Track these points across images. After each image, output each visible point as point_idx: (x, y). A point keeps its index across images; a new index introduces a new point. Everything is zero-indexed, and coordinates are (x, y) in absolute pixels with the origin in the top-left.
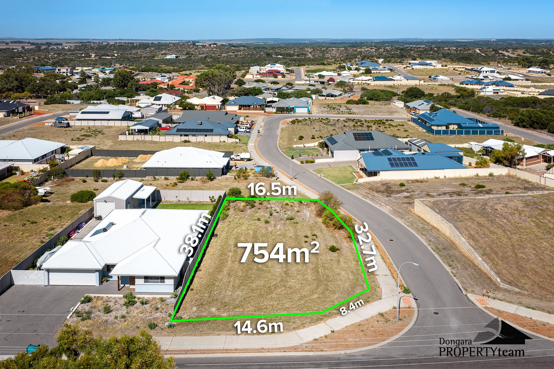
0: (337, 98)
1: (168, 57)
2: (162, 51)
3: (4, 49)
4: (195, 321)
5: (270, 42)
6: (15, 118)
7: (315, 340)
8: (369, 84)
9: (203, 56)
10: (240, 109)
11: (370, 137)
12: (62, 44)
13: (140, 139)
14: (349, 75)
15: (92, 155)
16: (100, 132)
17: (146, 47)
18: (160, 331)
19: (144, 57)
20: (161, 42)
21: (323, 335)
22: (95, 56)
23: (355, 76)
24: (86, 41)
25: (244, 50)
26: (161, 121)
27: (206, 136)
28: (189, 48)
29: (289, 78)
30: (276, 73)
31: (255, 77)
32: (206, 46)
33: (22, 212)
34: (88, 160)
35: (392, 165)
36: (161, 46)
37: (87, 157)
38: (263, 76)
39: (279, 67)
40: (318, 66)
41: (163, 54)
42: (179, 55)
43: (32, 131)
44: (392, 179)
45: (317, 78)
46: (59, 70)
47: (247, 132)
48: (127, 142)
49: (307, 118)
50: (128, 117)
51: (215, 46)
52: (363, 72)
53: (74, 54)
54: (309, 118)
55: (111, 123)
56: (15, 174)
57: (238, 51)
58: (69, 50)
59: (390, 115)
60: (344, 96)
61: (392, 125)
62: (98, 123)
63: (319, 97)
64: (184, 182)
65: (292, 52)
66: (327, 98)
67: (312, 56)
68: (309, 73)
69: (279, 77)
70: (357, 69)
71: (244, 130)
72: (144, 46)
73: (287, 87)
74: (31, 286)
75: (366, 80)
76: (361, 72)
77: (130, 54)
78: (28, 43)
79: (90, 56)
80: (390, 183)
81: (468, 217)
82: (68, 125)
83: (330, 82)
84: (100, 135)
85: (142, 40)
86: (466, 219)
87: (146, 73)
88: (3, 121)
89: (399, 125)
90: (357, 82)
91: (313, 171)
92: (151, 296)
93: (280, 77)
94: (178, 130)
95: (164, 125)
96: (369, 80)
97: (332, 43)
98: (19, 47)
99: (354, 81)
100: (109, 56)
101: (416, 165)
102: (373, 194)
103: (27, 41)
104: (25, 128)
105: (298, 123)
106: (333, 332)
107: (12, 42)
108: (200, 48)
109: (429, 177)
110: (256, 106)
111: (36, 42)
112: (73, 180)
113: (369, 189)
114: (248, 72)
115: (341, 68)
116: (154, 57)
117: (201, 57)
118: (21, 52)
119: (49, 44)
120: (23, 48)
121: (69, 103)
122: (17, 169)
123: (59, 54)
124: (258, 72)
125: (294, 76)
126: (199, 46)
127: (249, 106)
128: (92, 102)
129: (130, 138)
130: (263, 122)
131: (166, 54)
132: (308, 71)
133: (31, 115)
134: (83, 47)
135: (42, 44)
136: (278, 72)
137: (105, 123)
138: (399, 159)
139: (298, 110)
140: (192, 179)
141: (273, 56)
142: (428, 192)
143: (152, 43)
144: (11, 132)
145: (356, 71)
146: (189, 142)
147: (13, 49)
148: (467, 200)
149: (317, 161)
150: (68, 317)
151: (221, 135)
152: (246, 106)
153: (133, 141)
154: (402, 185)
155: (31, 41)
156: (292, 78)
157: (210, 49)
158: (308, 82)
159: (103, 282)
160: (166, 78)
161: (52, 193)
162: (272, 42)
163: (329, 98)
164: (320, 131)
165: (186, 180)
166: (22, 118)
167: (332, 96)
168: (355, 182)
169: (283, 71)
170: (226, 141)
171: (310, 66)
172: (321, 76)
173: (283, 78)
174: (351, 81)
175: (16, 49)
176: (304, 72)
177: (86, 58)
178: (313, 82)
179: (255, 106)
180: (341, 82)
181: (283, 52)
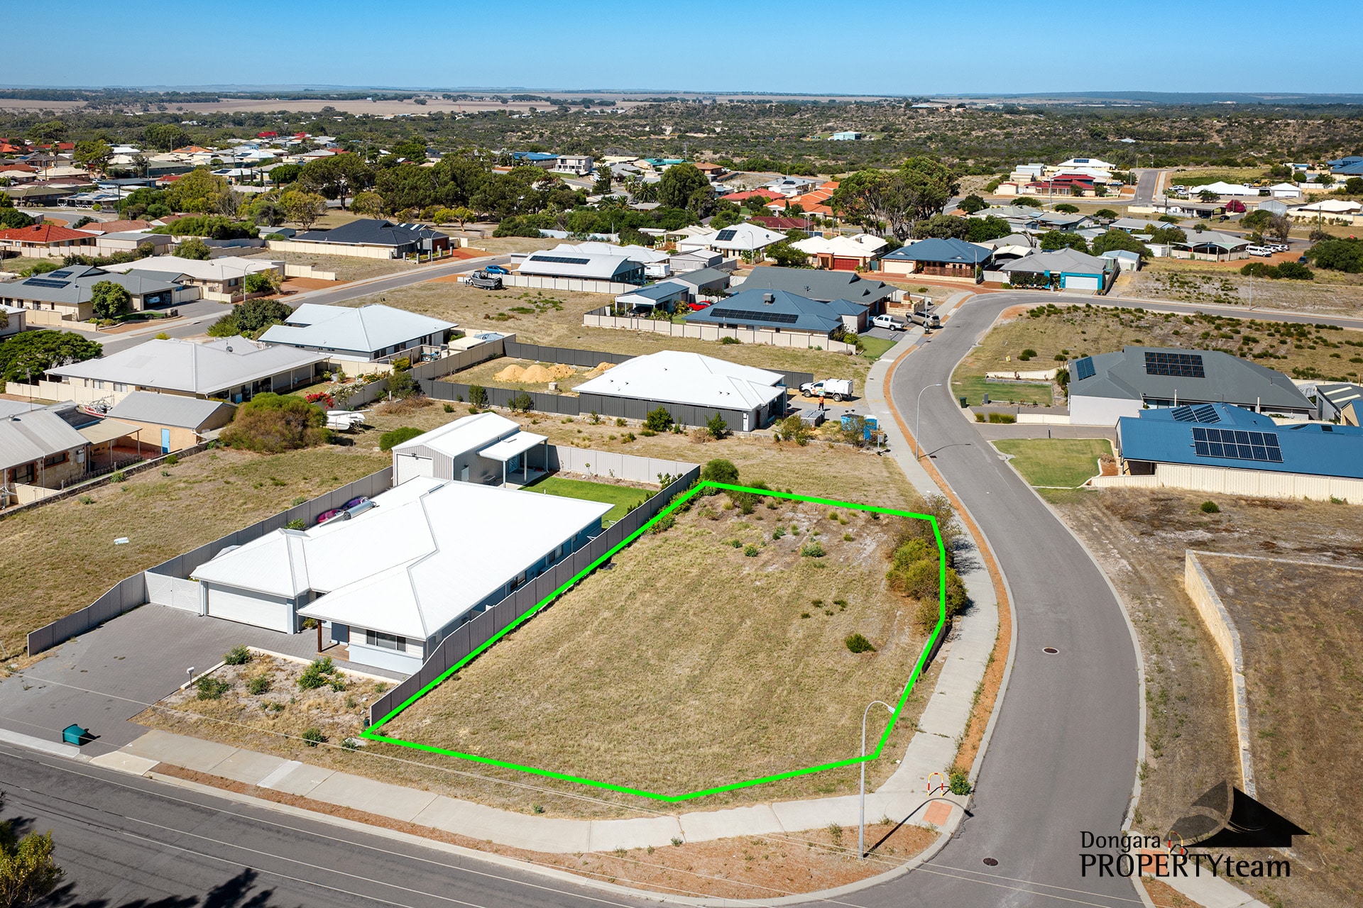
0: (1226, 257)
1: (839, 136)
2: (828, 121)
3: (494, 113)
4: (405, 748)
5: (1122, 101)
6: (413, 261)
7: (621, 852)
8: (1346, 224)
9: (924, 135)
10: (918, 271)
11: (1195, 368)
12: (614, 104)
13: (628, 327)
14: (1296, 194)
15: (504, 355)
16: (555, 304)
17: (793, 112)
18: (320, 753)
19: (781, 136)
20: (838, 99)
21: (645, 846)
22: (673, 131)
23: (1313, 199)
24: (666, 97)
25: (1035, 122)
26: (694, 289)
27: (778, 330)
28: (895, 115)
29: (1113, 197)
30: (1078, 184)
31: (1021, 191)
32: (937, 109)
33: (278, 459)
34: (490, 364)
35: (1201, 450)
36: (829, 110)
37: (491, 358)
38: (1045, 190)
39: (1098, 169)
40: (1215, 167)
41: (826, 130)
42: (864, 132)
43: (425, 292)
44: (1194, 487)
45: (1195, 202)
46: (563, 161)
47: (896, 329)
48: (600, 331)
49: (1083, 305)
50: (630, 274)
51: (960, 110)
52: (1340, 189)
53: (626, 127)
54: (1088, 306)
55: (589, 287)
56: (330, 380)
57: (1015, 124)
58: (624, 117)
59: (1346, 312)
60: (1252, 252)
61: (1324, 341)
62: (562, 284)
63: (1175, 253)
64: (654, 435)
65: (1165, 129)
66: (1198, 255)
67: (1223, 140)
68: (1178, 187)
69: (1087, 193)
70: (1322, 180)
71: (887, 324)
72: (789, 108)
73: (1097, 222)
74: (176, 611)
75: (1341, 212)
76: (1335, 187)
77: (750, 128)
78: (547, 100)
79: (662, 132)
80: (1179, 499)
81: (1310, 623)
82: (499, 285)
83: (1228, 214)
84: (552, 312)
85: (795, 95)
86: (1297, 628)
87: (756, 173)
88: (386, 266)
89: (1348, 343)
90: (1310, 215)
91: (995, 443)
92: (367, 676)
93: (1090, 194)
94: (716, 313)
95: (700, 299)
96: (1349, 212)
97: (1302, 106)
98: (524, 109)
99: (1301, 214)
100: (702, 131)
101: (1276, 456)
102: (1107, 523)
103: (545, 96)
104: (415, 284)
105: (1049, 315)
106: (677, 843)
107: (515, 98)
108: (922, 115)
109: (1314, 497)
110: (960, 266)
111: (562, 97)
112: (430, 404)
113: (1107, 508)
114: (1008, 177)
115: (1277, 175)
116: (804, 136)
117: (918, 139)
118: (524, 121)
119: (587, 103)
120: (533, 110)
121: (544, 236)
122: (335, 369)
123: (596, 126)
124: (1033, 179)
125: (1132, 191)
126: (920, 111)
127: (943, 264)
128: (591, 235)
129: (608, 322)
130: (957, 306)
131: (832, 130)
132: (1176, 181)
133: (447, 257)
134: (652, 111)
135: (574, 103)
136: (1087, 180)
137: (576, 285)
138: (1242, 436)
139: (1071, 282)
140: (678, 431)
141: (1111, 138)
142: (1275, 538)
143: (815, 103)
144: (384, 292)
145: (1320, 186)
146: (737, 342)
147: (512, 113)
148: (1350, 574)
149: (1022, 419)
150: (183, 687)
151: (812, 332)
152: (934, 264)
153: (613, 331)
154: (1210, 508)
155: (554, 97)
156: (1124, 197)
157: (947, 119)
158: (1162, 210)
159: (304, 628)
160: (794, 186)
161: (368, 428)
162: (1128, 103)
163: (1203, 256)
164: (1096, 341)
165: (664, 431)
166: (425, 262)
167: (1213, 251)
168: (1084, 485)
169: (1105, 177)
170: (825, 348)
171: (1190, 169)
172: (1207, 196)
173: (1098, 198)
174: (1294, 212)
175: (519, 113)
176: (1166, 181)
177: (652, 136)
178: (1179, 210)
179: (957, 265)
180: (1258, 212)
181: (1141, 128)
